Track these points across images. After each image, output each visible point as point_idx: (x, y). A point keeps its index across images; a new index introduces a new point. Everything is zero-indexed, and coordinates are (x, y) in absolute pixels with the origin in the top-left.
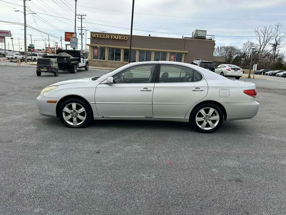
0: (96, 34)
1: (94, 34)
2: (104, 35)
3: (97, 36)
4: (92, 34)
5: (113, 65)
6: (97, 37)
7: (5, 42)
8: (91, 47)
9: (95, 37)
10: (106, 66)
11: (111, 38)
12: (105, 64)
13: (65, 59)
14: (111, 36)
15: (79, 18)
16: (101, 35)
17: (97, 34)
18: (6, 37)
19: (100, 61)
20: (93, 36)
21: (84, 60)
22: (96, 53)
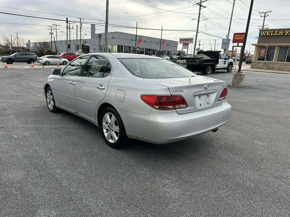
0: (266, 32)
1: (264, 32)
2: (276, 32)
3: (267, 33)
4: (261, 32)
5: (282, 67)
6: (267, 35)
7: (188, 48)
8: (257, 47)
9: (264, 35)
10: (273, 69)
11: (286, 34)
12: (271, 66)
13: (198, 60)
14: (287, 31)
15: (262, 16)
16: (272, 32)
17: (268, 32)
18: (189, 44)
19: (266, 63)
20: (262, 35)
21: (225, 61)
22: (263, 54)
